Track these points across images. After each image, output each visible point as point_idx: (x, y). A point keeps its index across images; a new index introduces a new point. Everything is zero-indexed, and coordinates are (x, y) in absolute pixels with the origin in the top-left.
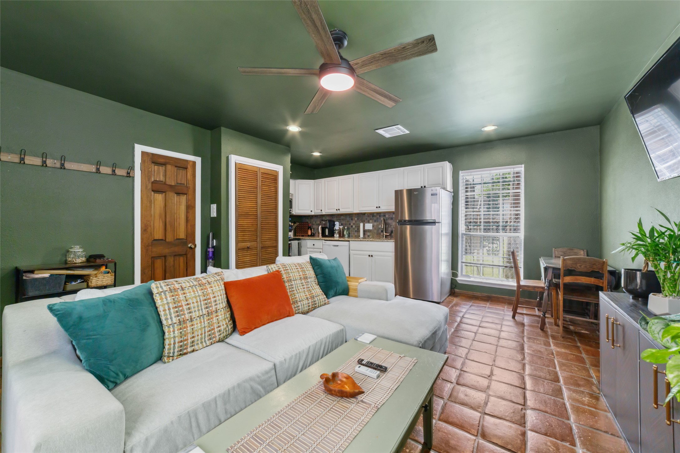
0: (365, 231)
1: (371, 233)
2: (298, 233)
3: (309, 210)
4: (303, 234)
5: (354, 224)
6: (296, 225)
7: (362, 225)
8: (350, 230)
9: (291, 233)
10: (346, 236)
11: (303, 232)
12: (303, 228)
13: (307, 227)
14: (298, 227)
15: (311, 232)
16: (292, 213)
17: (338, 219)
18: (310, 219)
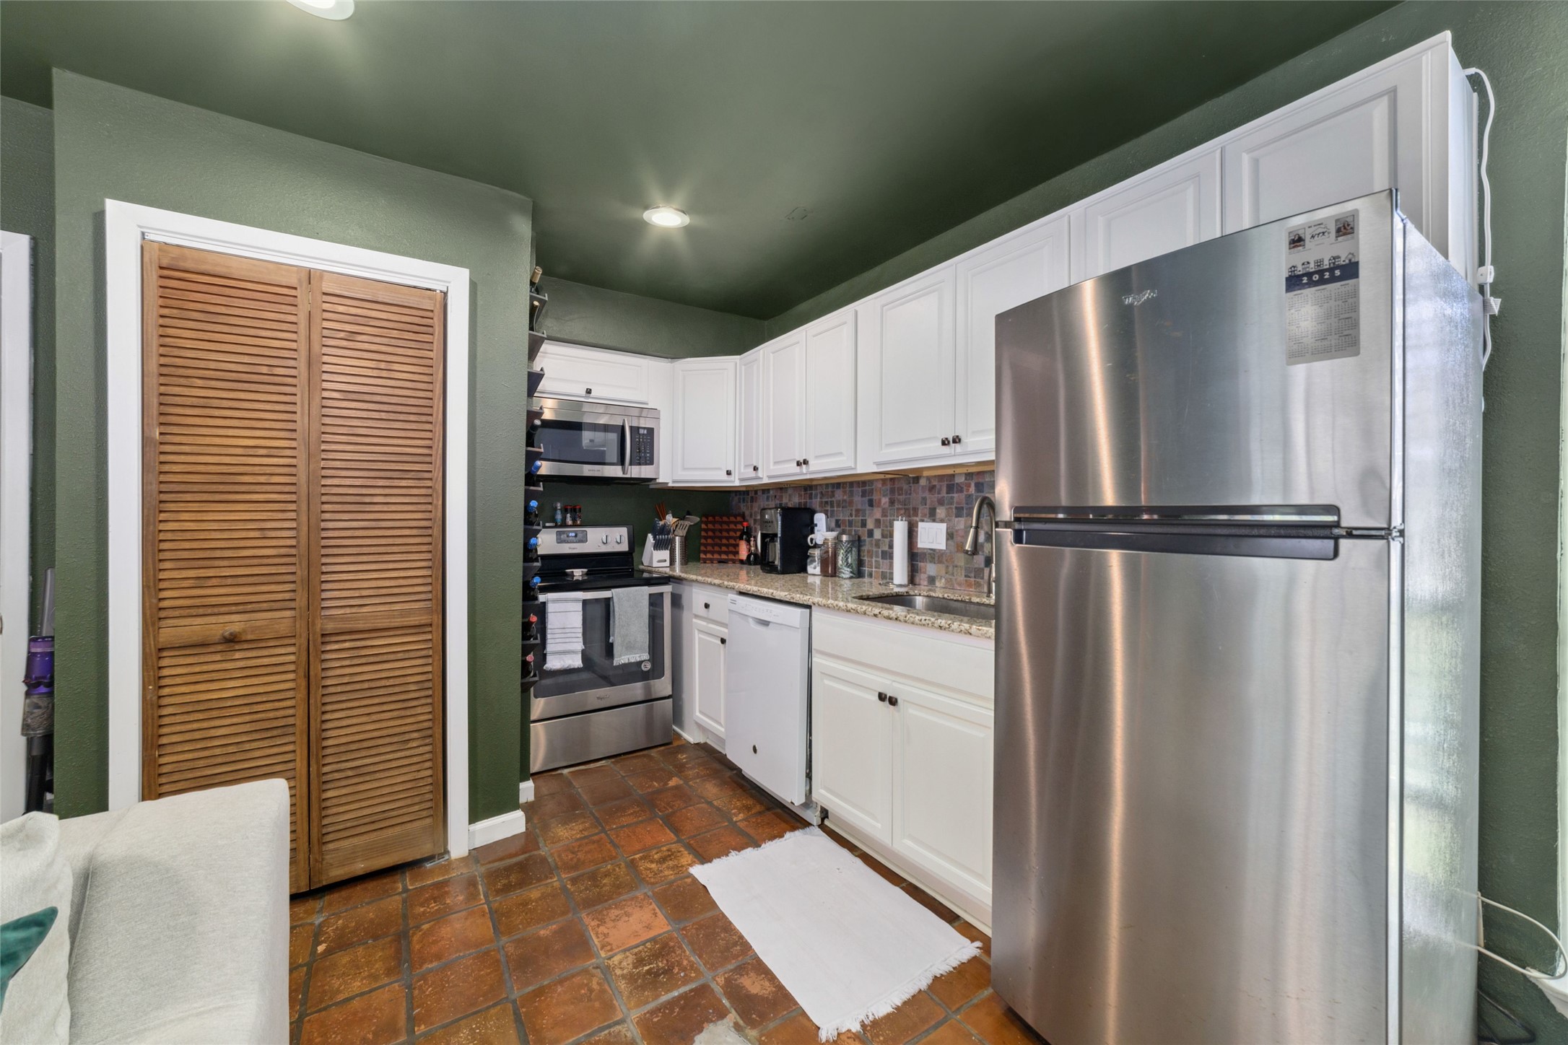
0: (913, 557)
1: (942, 568)
2: (705, 553)
3: (720, 469)
4: (724, 557)
5: (878, 522)
6: (687, 523)
7: (900, 528)
8: (865, 548)
9: (665, 554)
10: (846, 572)
11: (724, 549)
12: (720, 535)
13: (735, 531)
14: (706, 531)
15: (749, 550)
16: (660, 480)
17: (826, 503)
18: (751, 502)
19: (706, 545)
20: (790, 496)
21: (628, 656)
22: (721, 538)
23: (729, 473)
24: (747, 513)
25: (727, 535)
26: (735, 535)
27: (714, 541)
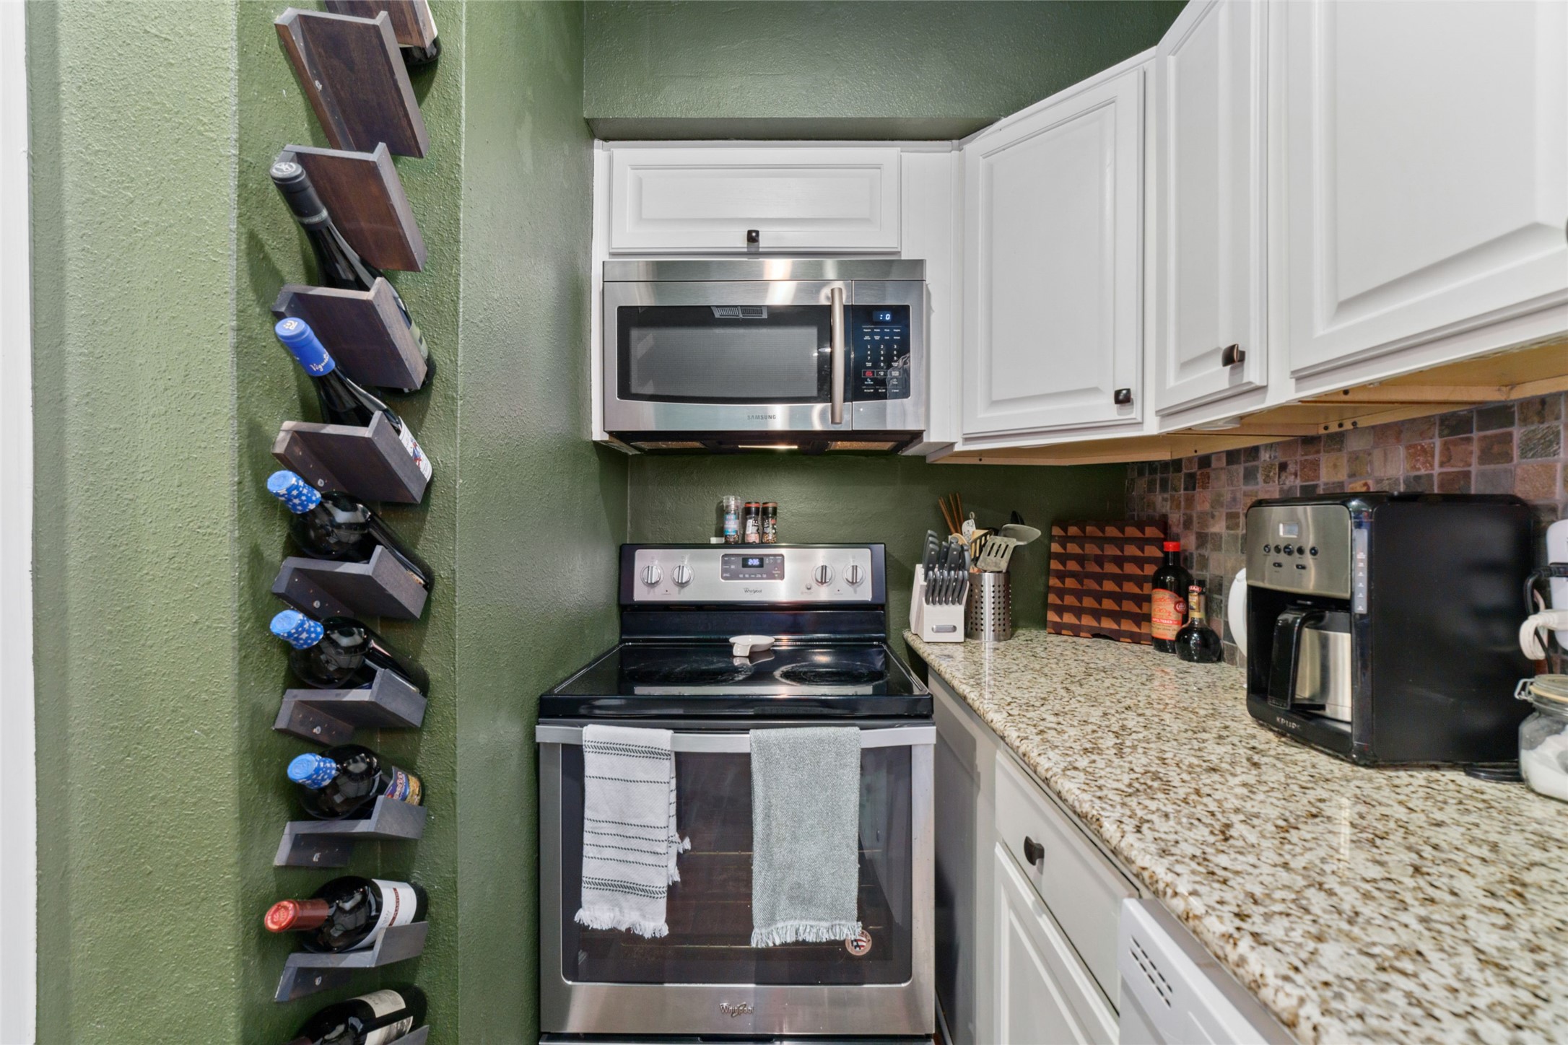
2: (1060, 610)
3: (1094, 390)
4: (1108, 624)
6: (1012, 541)
9: (954, 614)
11: (1108, 604)
12: (1098, 569)
13: (1140, 562)
14: (1062, 558)
15: (1185, 617)
18: (1186, 489)
19: (1061, 593)
21: (796, 923)
22: (1099, 578)
23: (1123, 398)
24: (1175, 518)
25: (1117, 570)
26: (1139, 572)
27: (1082, 584)
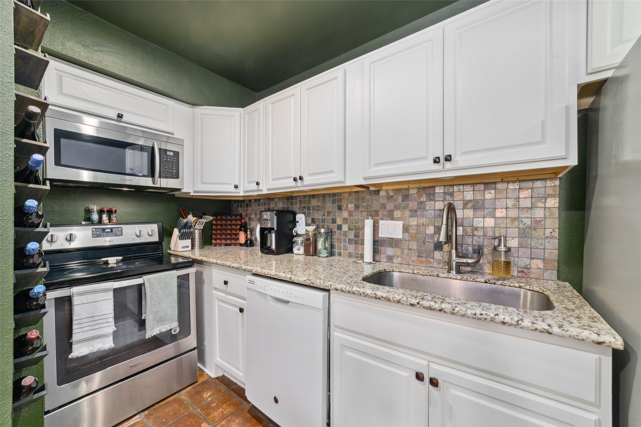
0: (377, 243)
1: (398, 251)
2: (216, 239)
3: (230, 184)
4: (228, 242)
5: (345, 220)
6: (204, 221)
7: (369, 223)
8: (336, 237)
9: (188, 242)
10: (324, 253)
11: (228, 237)
12: (226, 228)
13: (236, 225)
14: (216, 225)
15: (247, 237)
16: (184, 191)
17: (304, 207)
18: (246, 207)
20: (276, 203)
21: (159, 328)
22: (226, 230)
23: (236, 187)
24: (243, 214)
25: (230, 228)
26: (236, 228)
27: (222, 232)
